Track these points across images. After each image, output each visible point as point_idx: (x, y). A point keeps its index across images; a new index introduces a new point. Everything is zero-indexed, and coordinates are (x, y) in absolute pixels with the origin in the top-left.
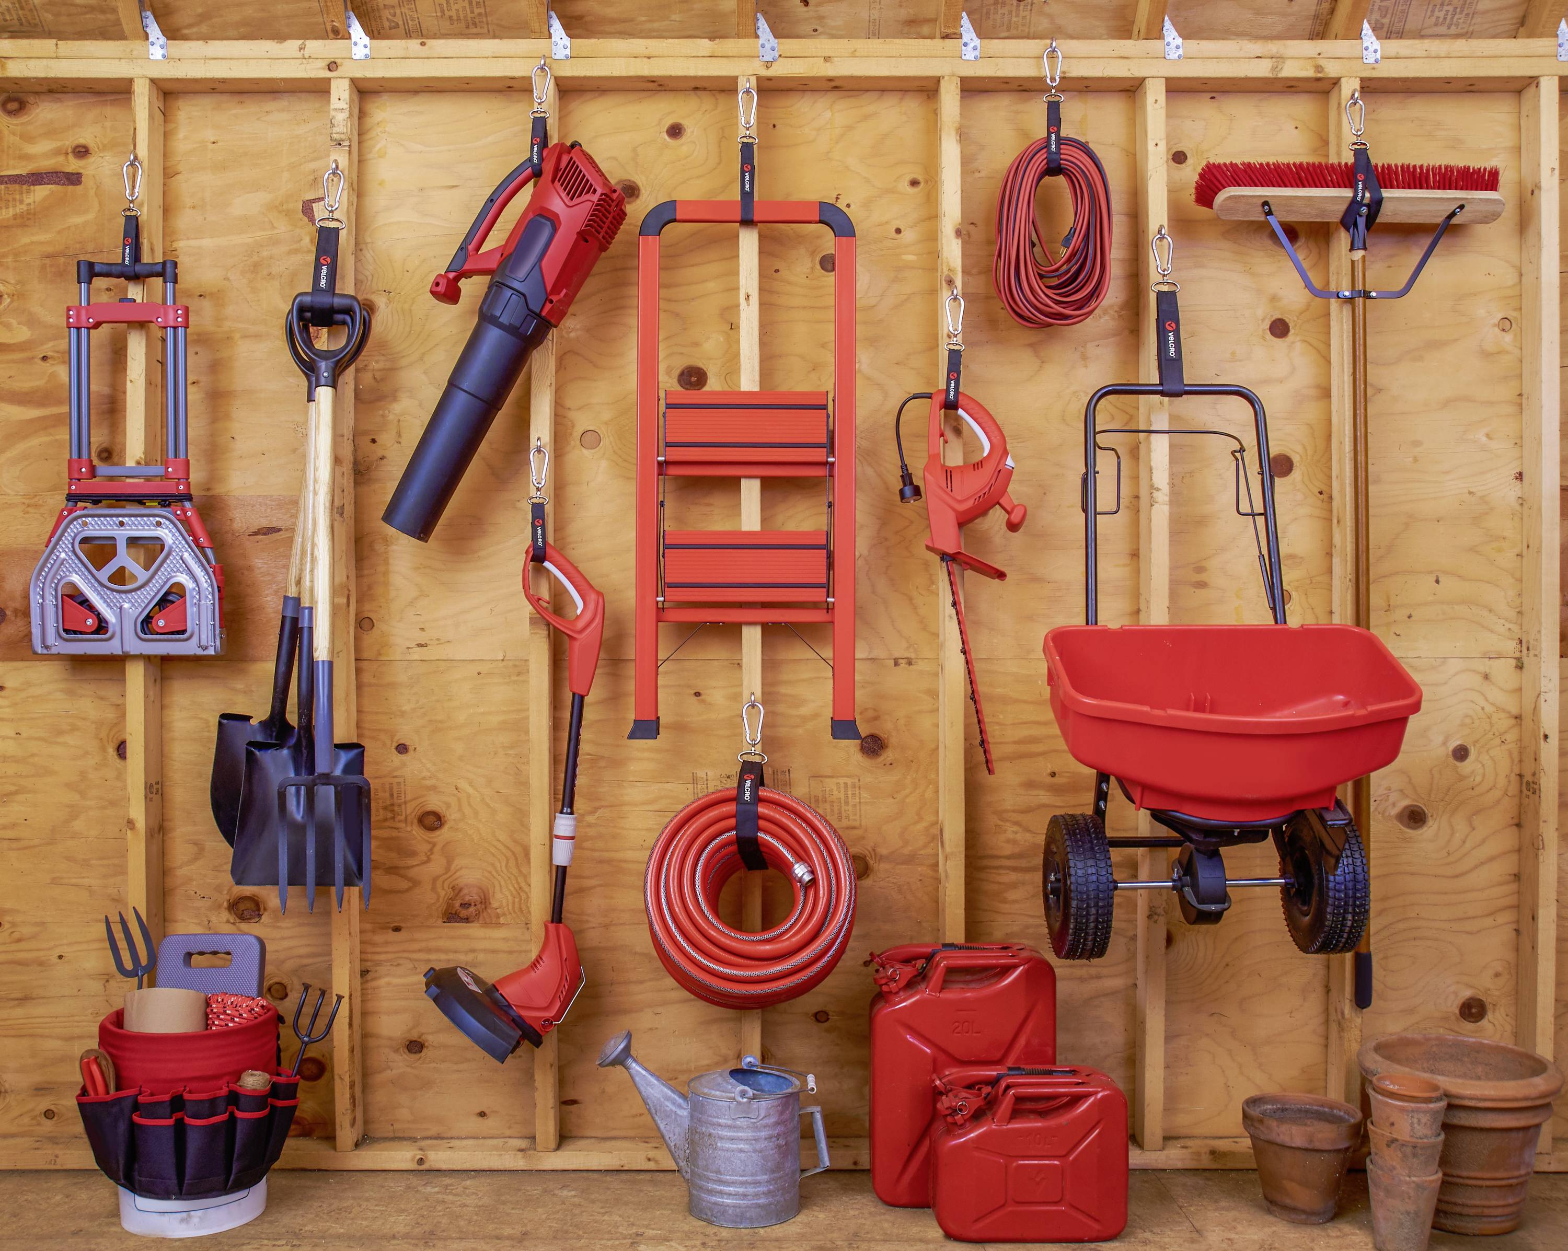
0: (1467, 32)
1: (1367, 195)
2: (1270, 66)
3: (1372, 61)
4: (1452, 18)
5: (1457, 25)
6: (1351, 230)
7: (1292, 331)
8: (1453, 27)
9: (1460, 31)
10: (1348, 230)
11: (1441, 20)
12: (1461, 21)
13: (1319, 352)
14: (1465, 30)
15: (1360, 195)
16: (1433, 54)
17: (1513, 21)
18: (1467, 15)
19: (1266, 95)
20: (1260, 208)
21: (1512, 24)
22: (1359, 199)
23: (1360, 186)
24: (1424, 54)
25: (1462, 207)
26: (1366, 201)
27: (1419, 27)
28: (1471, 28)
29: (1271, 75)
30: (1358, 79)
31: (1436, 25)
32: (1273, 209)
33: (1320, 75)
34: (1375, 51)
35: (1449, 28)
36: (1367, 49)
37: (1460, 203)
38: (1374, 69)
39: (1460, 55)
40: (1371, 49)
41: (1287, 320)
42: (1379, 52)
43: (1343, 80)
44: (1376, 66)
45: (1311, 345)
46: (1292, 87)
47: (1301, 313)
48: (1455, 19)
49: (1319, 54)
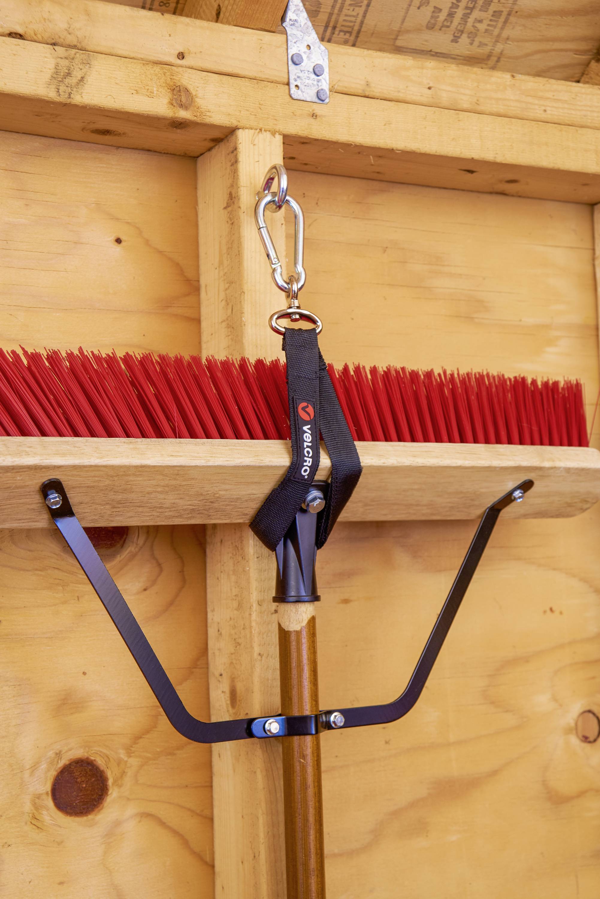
0: (489, 56)
1: (325, 461)
2: (50, 64)
3: (309, 94)
4: (466, 16)
5: (473, 35)
6: (280, 547)
7: (113, 794)
8: (464, 39)
9: (476, 50)
10: (272, 546)
11: (442, 16)
12: (482, 27)
13: (185, 842)
14: (486, 50)
15: (309, 462)
16: (445, 98)
17: (583, 46)
18: (497, 14)
19: (37, 143)
20: (37, 498)
21: (577, 52)
22: (305, 472)
23: (308, 437)
24: (425, 95)
25: (527, 486)
26: (321, 475)
27: (396, 27)
28: (499, 48)
29: (51, 94)
30: (279, 139)
31: (431, 27)
32: (74, 498)
33: (183, 114)
34: (317, 72)
35: (455, 40)
36: (296, 61)
37: (523, 478)
38: (314, 116)
39: (501, 109)
40: (307, 64)
41: (100, 762)
42: (326, 75)
43: (243, 136)
44: (319, 109)
45: (162, 823)
46: (106, 132)
47: (137, 738)
48: (471, 21)
49: (181, 56)
